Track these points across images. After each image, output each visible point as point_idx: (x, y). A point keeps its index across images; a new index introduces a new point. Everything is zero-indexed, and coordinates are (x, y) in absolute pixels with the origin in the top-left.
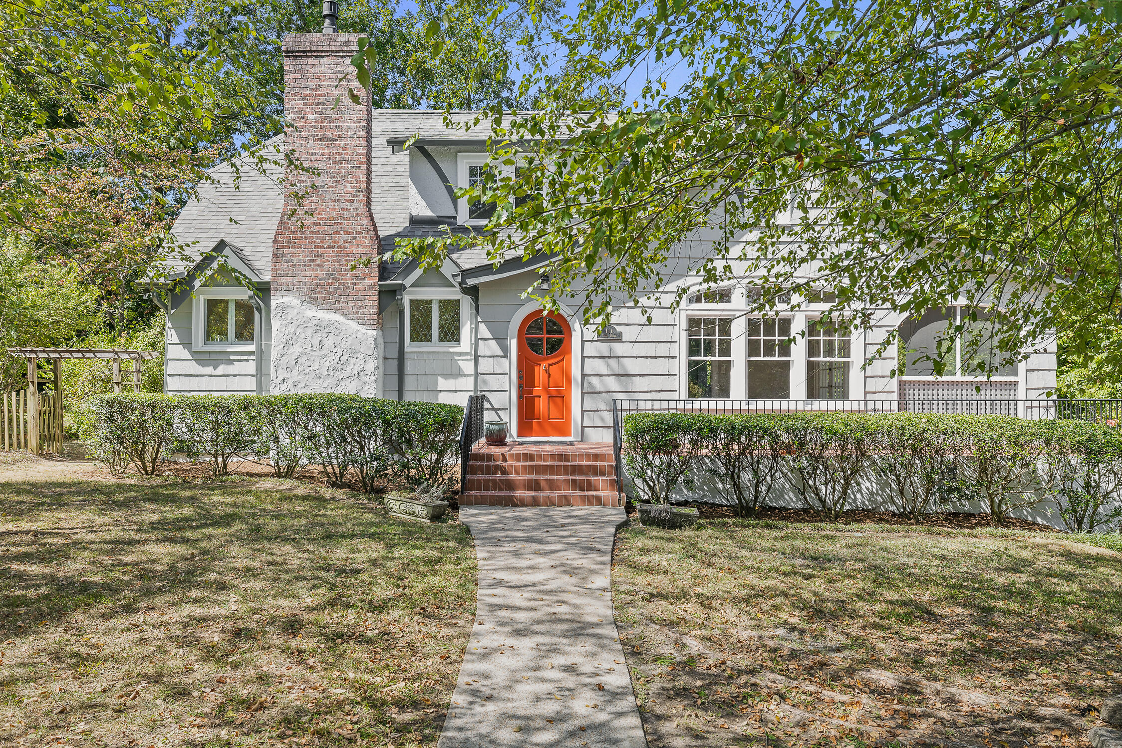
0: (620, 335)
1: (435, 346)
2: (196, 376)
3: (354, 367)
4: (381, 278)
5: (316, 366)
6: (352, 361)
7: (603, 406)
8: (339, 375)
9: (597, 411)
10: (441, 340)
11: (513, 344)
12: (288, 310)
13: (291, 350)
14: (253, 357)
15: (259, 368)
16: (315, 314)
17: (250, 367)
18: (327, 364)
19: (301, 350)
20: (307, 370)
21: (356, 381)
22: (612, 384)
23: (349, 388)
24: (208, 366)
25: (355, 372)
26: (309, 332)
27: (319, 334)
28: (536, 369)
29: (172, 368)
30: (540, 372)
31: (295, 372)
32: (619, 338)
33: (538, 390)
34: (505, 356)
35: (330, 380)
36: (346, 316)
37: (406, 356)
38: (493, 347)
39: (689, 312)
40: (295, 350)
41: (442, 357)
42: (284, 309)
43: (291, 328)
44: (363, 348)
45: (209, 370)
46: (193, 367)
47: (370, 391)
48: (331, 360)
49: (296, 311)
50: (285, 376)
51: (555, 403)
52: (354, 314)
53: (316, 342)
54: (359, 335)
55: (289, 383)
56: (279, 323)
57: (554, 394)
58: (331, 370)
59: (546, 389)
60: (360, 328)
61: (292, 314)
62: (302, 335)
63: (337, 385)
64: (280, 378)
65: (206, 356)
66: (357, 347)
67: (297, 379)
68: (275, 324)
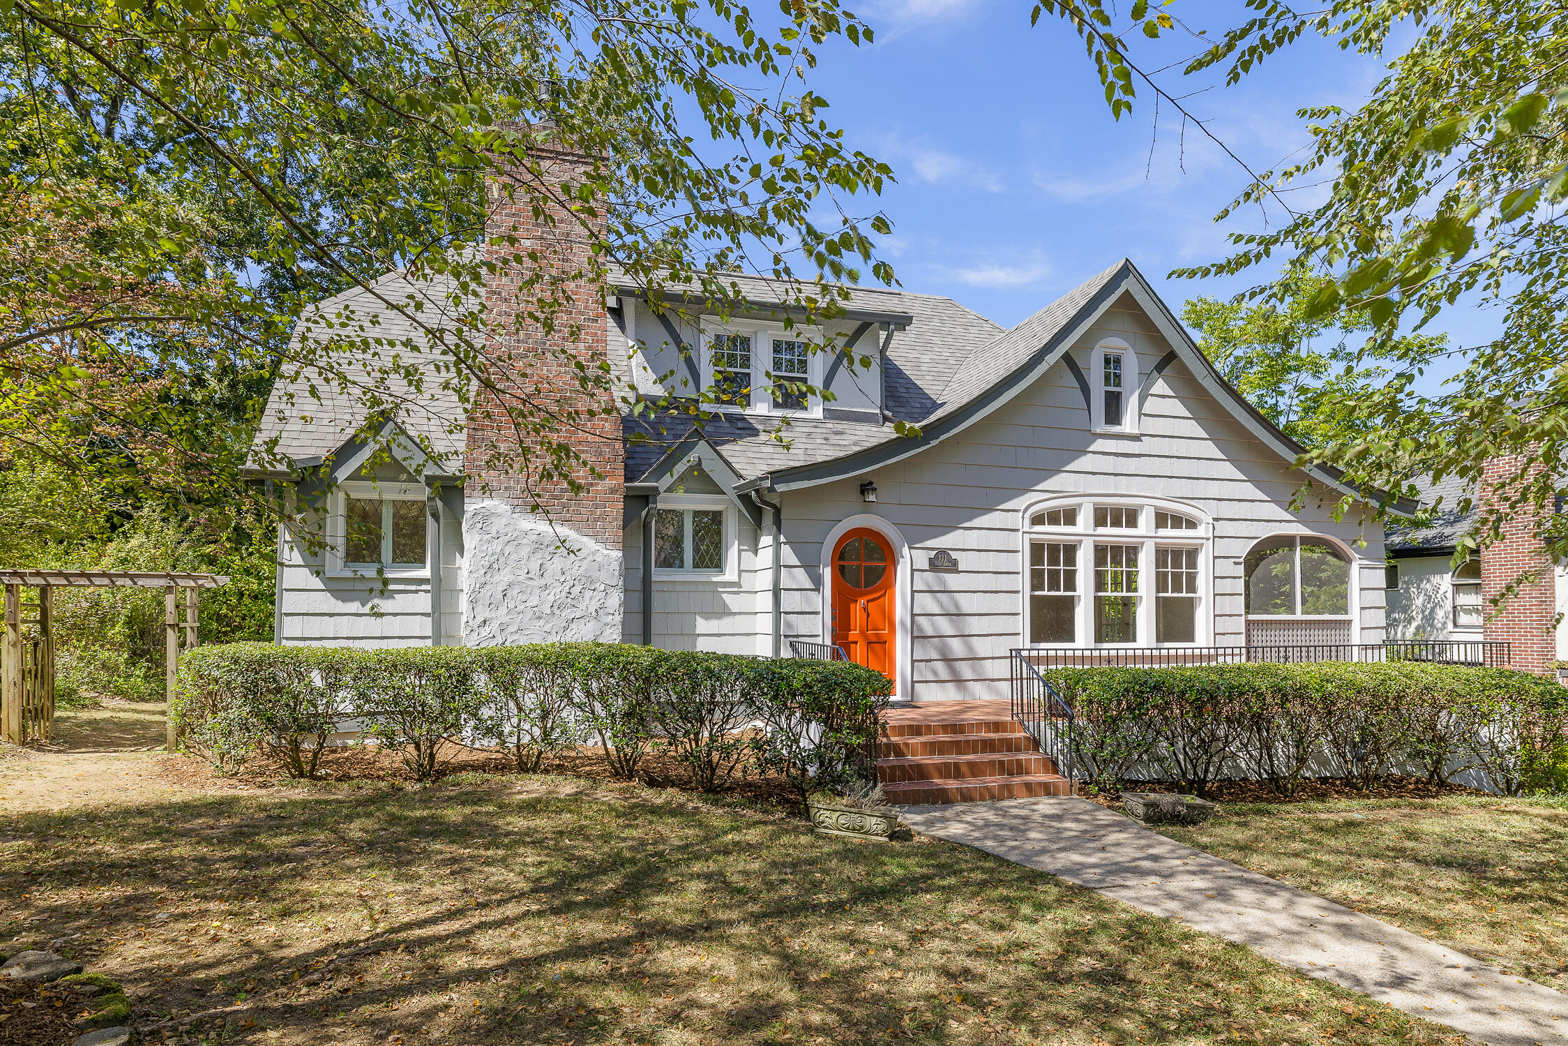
0: (955, 563)
1: (688, 575)
2: (331, 615)
3: (590, 602)
4: (627, 479)
5: (534, 601)
6: (588, 594)
7: (935, 656)
8: (568, 614)
9: (930, 661)
10: (696, 566)
11: (827, 573)
12: (493, 519)
13: (497, 578)
14: (428, 587)
15: (436, 604)
16: (532, 526)
17: (423, 602)
18: (551, 598)
19: (512, 578)
20: (521, 607)
21: (593, 623)
22: (945, 626)
23: (582, 634)
24: (352, 600)
25: (592, 609)
26: (524, 552)
27: (539, 555)
28: (852, 606)
29: (289, 602)
30: (857, 609)
31: (503, 610)
32: (953, 567)
33: (854, 634)
34: (817, 590)
35: (555, 621)
36: (578, 530)
37: (654, 587)
38: (801, 578)
39: (1033, 536)
40: (503, 577)
41: (701, 588)
42: (485, 517)
43: (497, 546)
44: (603, 575)
45: (354, 607)
46: (328, 602)
47: (612, 636)
48: (557, 593)
49: (504, 521)
50: (487, 615)
51: (876, 654)
52: (588, 526)
53: (534, 566)
54: (598, 558)
55: (494, 627)
56: (478, 537)
57: (874, 639)
58: (557, 606)
59: (863, 634)
60: (599, 547)
61: (497, 525)
62: (514, 557)
63: (565, 629)
64: (480, 619)
65: (349, 586)
66: (595, 575)
67: (506, 619)
68: (470, 540)
